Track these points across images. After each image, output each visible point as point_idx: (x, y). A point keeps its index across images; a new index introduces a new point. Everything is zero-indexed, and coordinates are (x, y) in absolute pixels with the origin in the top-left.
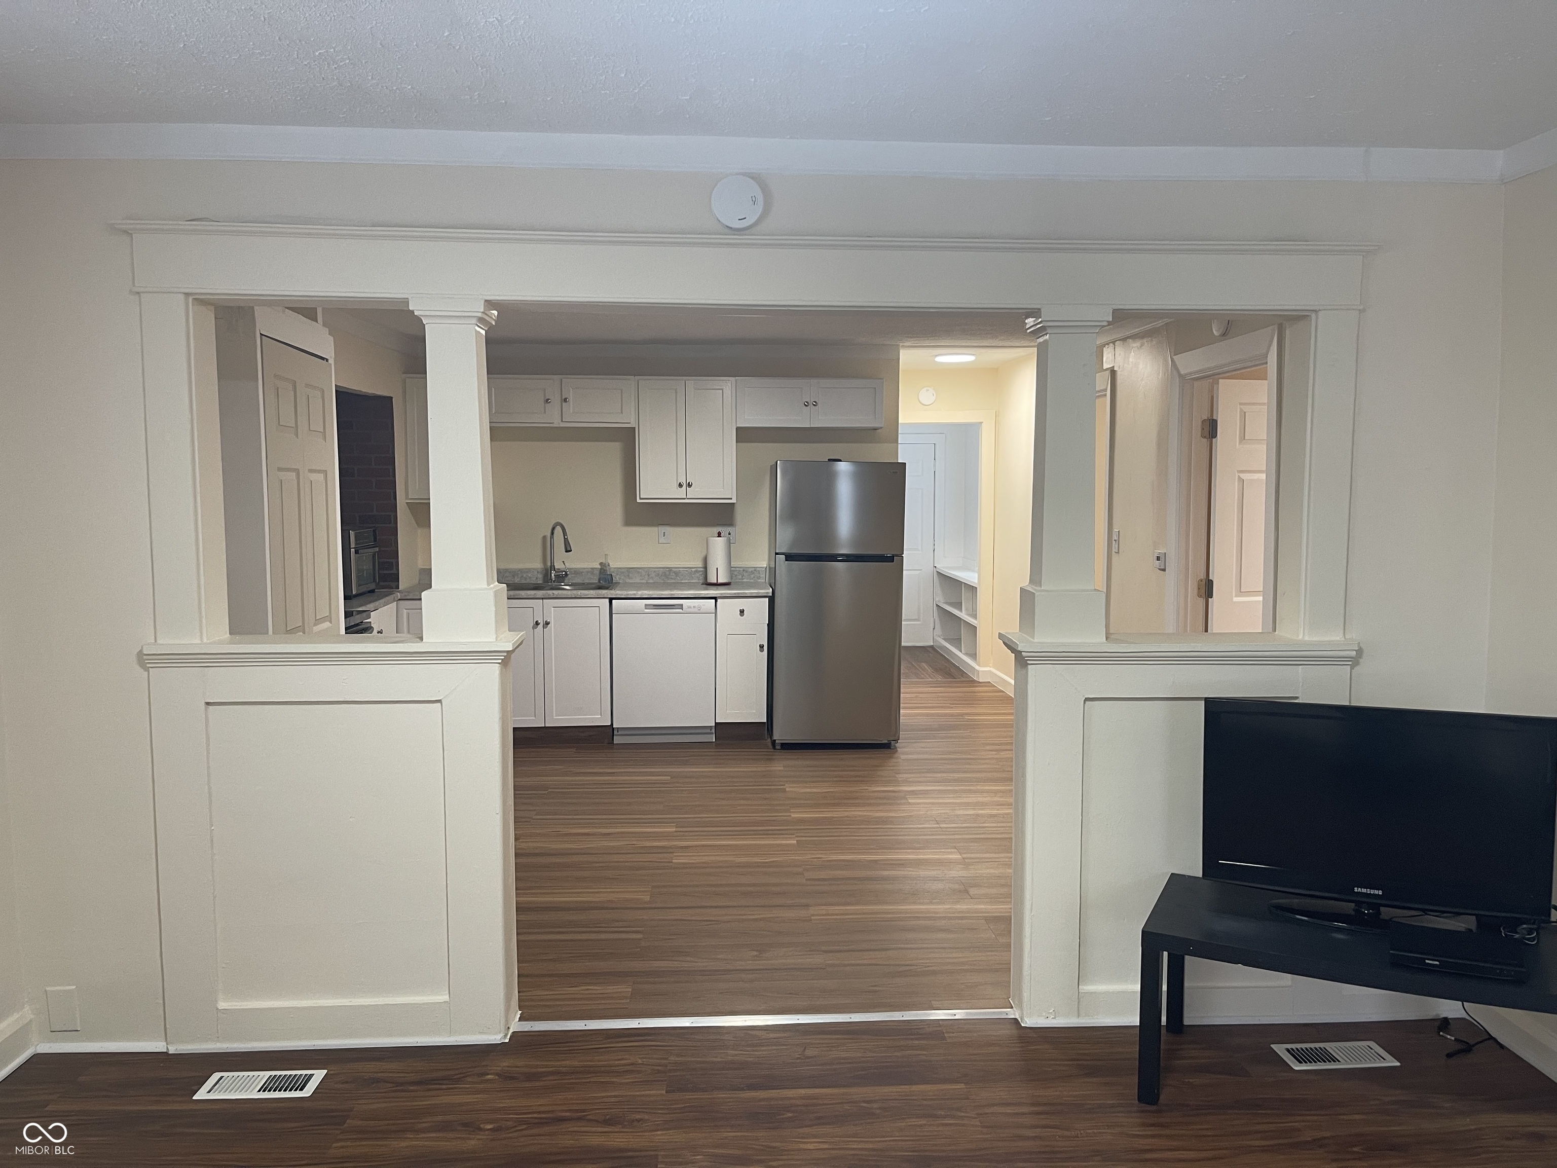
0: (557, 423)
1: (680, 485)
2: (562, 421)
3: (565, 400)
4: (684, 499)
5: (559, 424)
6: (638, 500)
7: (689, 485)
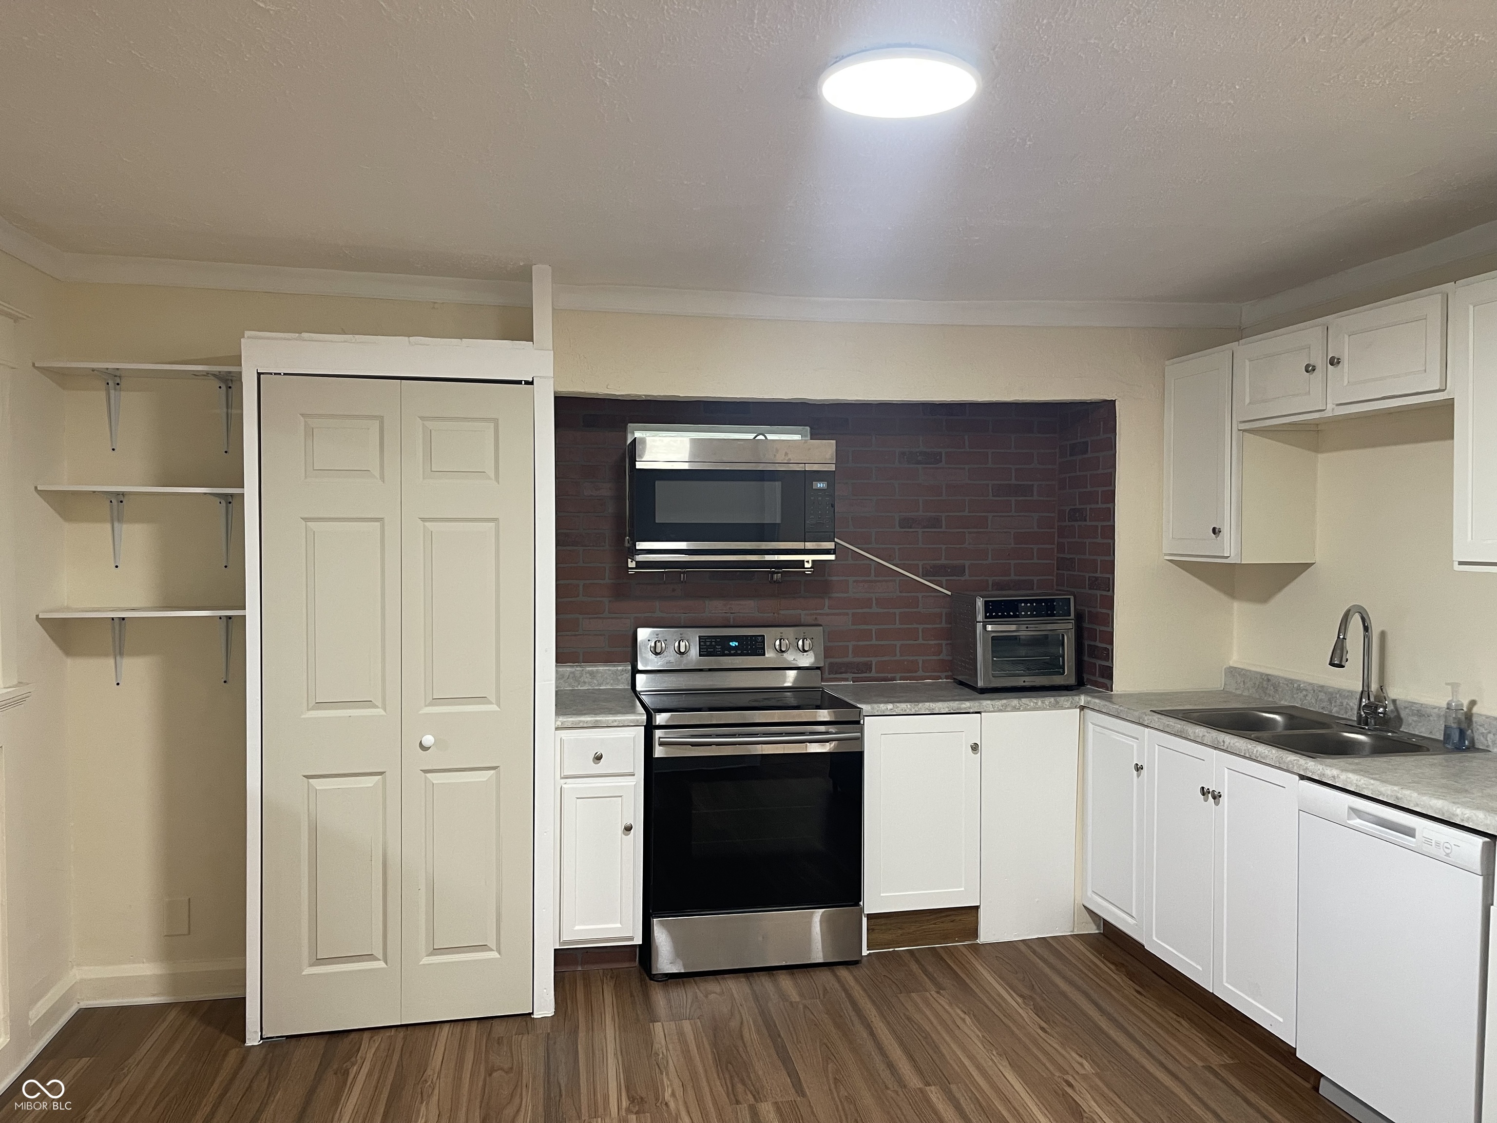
0: (1330, 409)
2: (1333, 403)
3: (1332, 362)
5: (1333, 410)
6: (1456, 567)
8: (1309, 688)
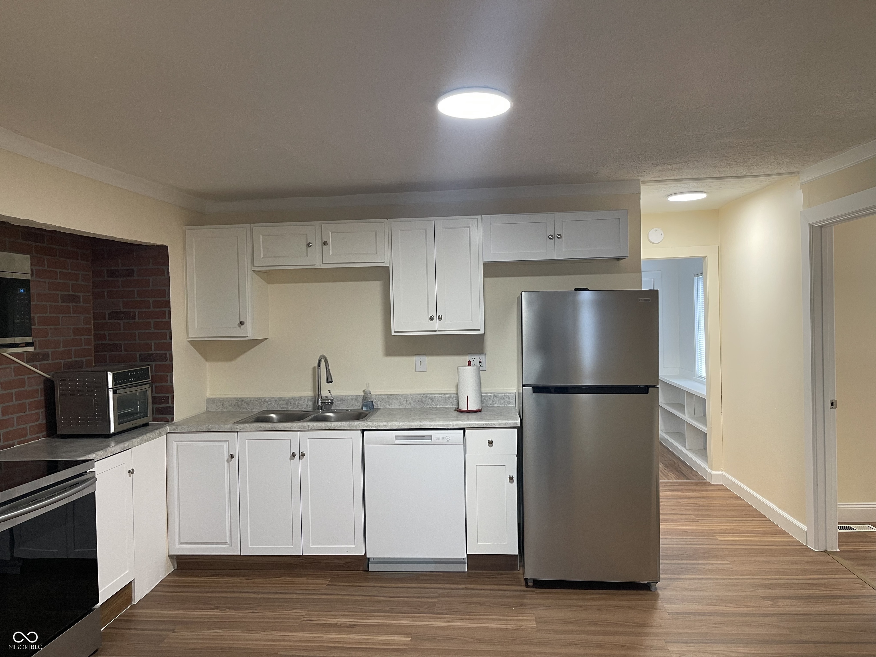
0: (319, 265)
1: (431, 319)
2: (323, 263)
3: (325, 244)
4: (436, 331)
5: (320, 265)
6: (393, 334)
7: (440, 318)
8: (273, 400)
